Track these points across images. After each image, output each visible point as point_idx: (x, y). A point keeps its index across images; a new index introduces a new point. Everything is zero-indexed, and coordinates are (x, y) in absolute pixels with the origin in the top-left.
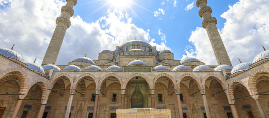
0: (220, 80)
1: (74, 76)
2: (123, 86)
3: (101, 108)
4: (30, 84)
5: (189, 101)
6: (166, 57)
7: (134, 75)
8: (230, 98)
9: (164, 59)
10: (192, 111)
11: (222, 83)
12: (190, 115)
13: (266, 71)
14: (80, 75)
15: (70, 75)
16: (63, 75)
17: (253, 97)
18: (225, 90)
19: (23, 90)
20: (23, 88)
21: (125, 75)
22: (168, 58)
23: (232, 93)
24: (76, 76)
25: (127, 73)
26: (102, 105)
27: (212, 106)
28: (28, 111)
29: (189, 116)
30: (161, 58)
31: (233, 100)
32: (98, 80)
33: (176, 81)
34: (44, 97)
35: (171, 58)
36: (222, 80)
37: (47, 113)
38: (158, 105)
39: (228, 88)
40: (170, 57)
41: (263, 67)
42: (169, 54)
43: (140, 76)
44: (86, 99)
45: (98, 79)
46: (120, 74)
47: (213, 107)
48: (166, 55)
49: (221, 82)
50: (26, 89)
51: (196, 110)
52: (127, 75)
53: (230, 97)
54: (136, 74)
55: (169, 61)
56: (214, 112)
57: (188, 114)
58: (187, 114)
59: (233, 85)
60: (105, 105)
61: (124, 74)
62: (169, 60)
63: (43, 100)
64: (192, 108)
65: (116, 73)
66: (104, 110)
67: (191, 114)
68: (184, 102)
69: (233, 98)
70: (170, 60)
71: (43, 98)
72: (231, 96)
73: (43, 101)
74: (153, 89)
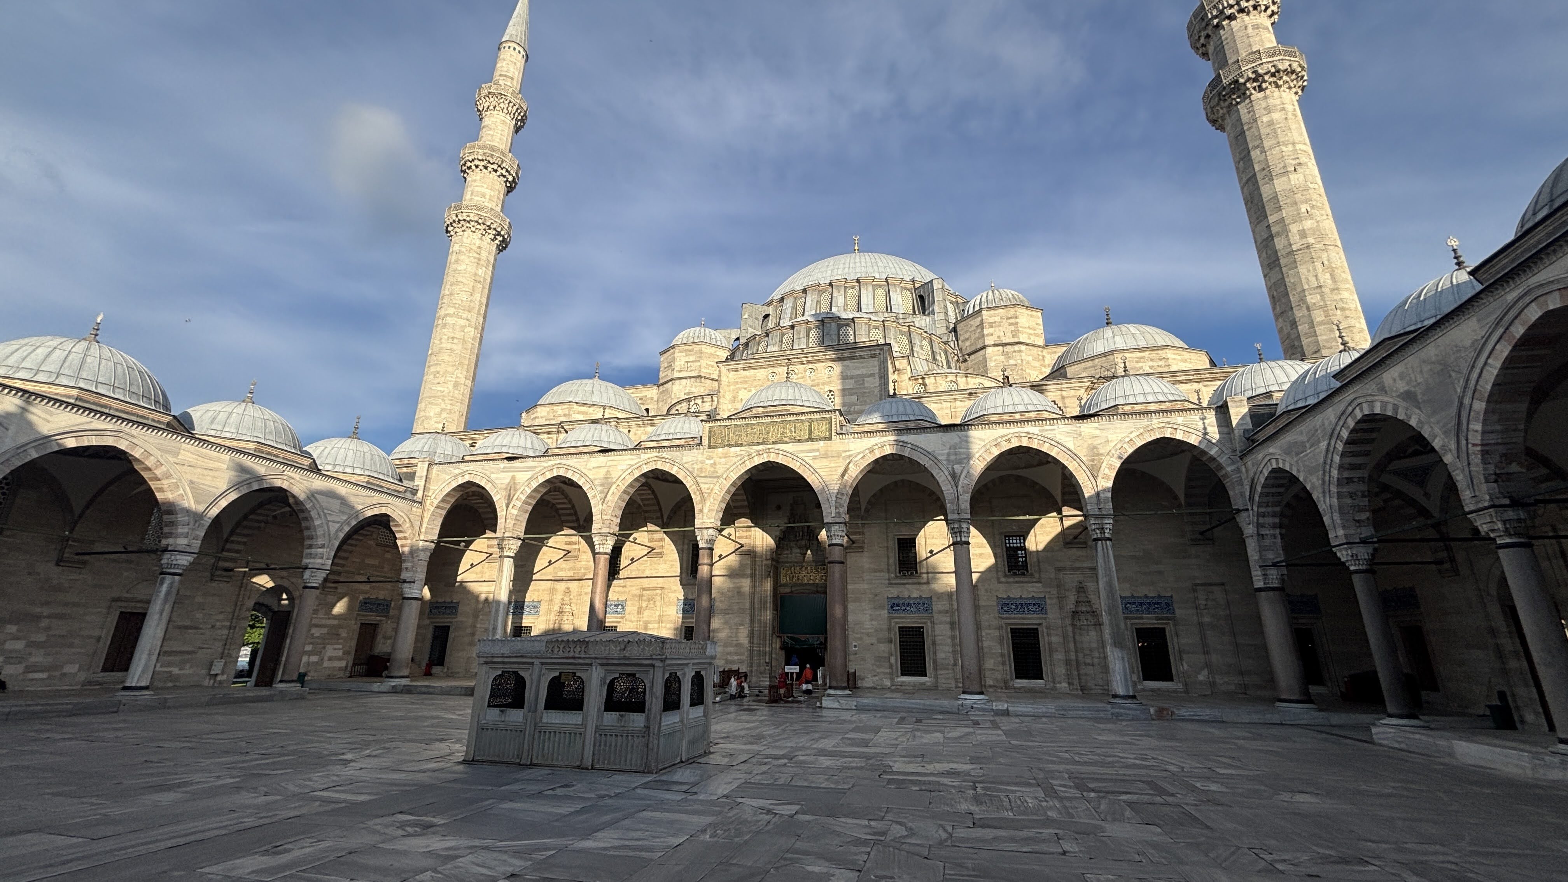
0: (1213, 459)
1: (508, 481)
2: (705, 511)
3: (644, 605)
4: (334, 527)
5: (1059, 570)
6: (992, 335)
7: (750, 457)
8: (1256, 558)
9: (979, 346)
10: (1068, 621)
11: (1224, 472)
12: (1054, 639)
13: (1396, 408)
14: (529, 474)
15: (493, 476)
16: (467, 478)
17: (1343, 555)
18: (1238, 511)
19: (313, 551)
20: (311, 547)
21: (712, 462)
22: (1005, 340)
23: (1274, 526)
24: (513, 478)
25: (720, 450)
26: (645, 592)
27: (1194, 590)
28: (381, 621)
29: (1050, 643)
30: (967, 339)
31: (1275, 565)
32: (601, 492)
33: (954, 476)
34: (407, 569)
35: (1022, 338)
36: (1223, 460)
37: (449, 627)
38: (894, 592)
39: (1251, 498)
40: (1015, 334)
41: (1383, 390)
42: (1012, 311)
43: (780, 460)
44: (582, 571)
45: (599, 488)
46: (690, 457)
47: (1196, 598)
48: (992, 320)
49: (1220, 467)
50: (323, 546)
51: (1094, 613)
52: (723, 460)
53: (1262, 549)
54: (759, 454)
55: (1006, 355)
56: (1200, 624)
57: (1049, 635)
58: (1043, 631)
59: (1273, 486)
60: (659, 592)
61: (710, 458)
62: (1009, 349)
63: (405, 581)
64: (1070, 606)
65: (675, 454)
66: (657, 613)
67: (1065, 637)
68: (1032, 575)
69: (1276, 554)
70: (1016, 347)
71: (404, 575)
72: (1267, 542)
73: (406, 585)
74: (838, 520)
